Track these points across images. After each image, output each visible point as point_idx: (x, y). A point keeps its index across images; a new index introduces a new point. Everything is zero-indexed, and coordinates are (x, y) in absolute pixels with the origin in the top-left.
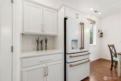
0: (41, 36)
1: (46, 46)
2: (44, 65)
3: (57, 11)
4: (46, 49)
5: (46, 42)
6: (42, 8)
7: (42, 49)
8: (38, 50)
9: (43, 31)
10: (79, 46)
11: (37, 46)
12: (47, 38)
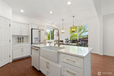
0: (20, 36)
1: (23, 40)
2: (22, 47)
3: (29, 25)
4: (23, 42)
5: (23, 39)
6: (20, 24)
7: (20, 42)
8: (18, 42)
9: (21, 34)
10: (38, 40)
11: (18, 40)
12: (23, 37)
